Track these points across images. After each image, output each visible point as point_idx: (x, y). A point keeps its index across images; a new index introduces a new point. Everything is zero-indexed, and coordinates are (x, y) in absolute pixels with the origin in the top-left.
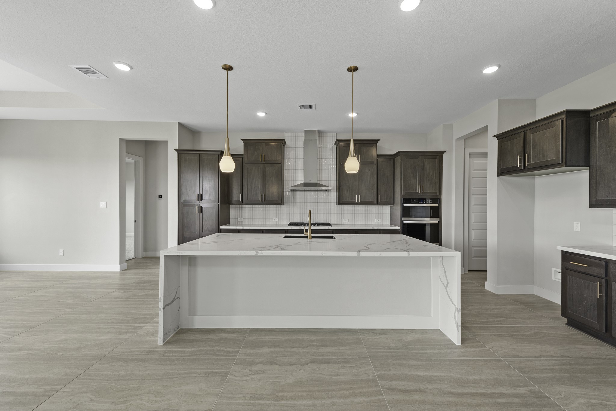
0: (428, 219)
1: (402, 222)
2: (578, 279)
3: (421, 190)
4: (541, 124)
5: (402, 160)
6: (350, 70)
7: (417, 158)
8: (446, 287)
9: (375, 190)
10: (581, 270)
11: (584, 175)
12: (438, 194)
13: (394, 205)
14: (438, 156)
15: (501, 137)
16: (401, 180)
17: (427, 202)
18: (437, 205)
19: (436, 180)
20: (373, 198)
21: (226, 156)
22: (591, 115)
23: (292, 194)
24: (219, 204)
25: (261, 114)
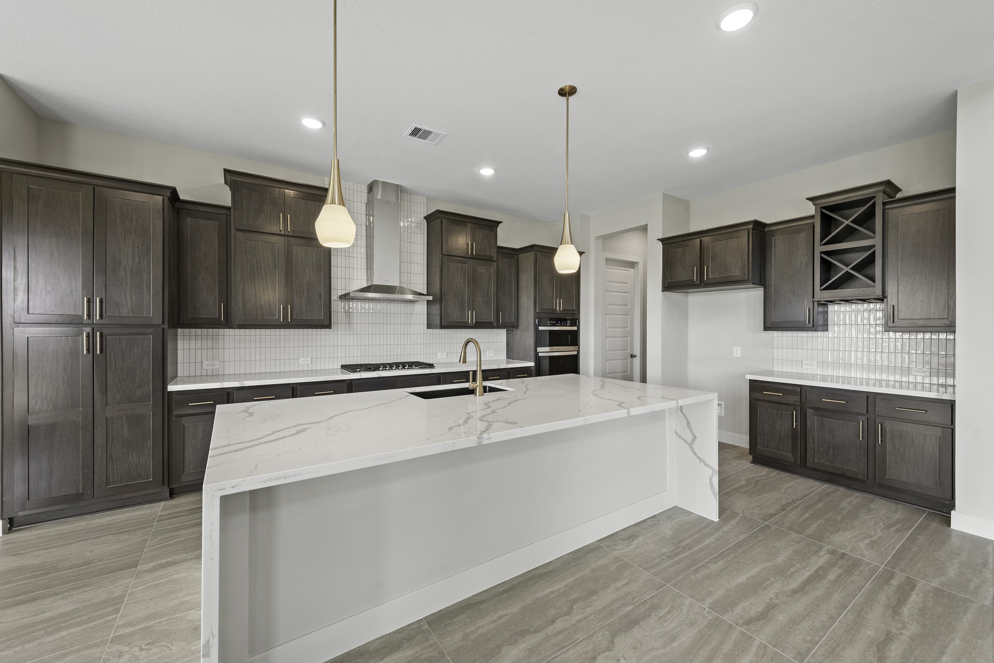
1: (537, 354)
2: (770, 410)
3: (559, 305)
4: (723, 232)
5: (534, 259)
6: (562, 93)
8: (691, 445)
9: (494, 304)
10: (774, 399)
11: (757, 294)
12: (575, 313)
13: (518, 328)
15: (668, 243)
16: (535, 289)
18: (575, 328)
19: (574, 292)
20: (491, 317)
21: (335, 204)
22: (766, 229)
23: (344, 308)
24: (166, 326)
25: (312, 124)
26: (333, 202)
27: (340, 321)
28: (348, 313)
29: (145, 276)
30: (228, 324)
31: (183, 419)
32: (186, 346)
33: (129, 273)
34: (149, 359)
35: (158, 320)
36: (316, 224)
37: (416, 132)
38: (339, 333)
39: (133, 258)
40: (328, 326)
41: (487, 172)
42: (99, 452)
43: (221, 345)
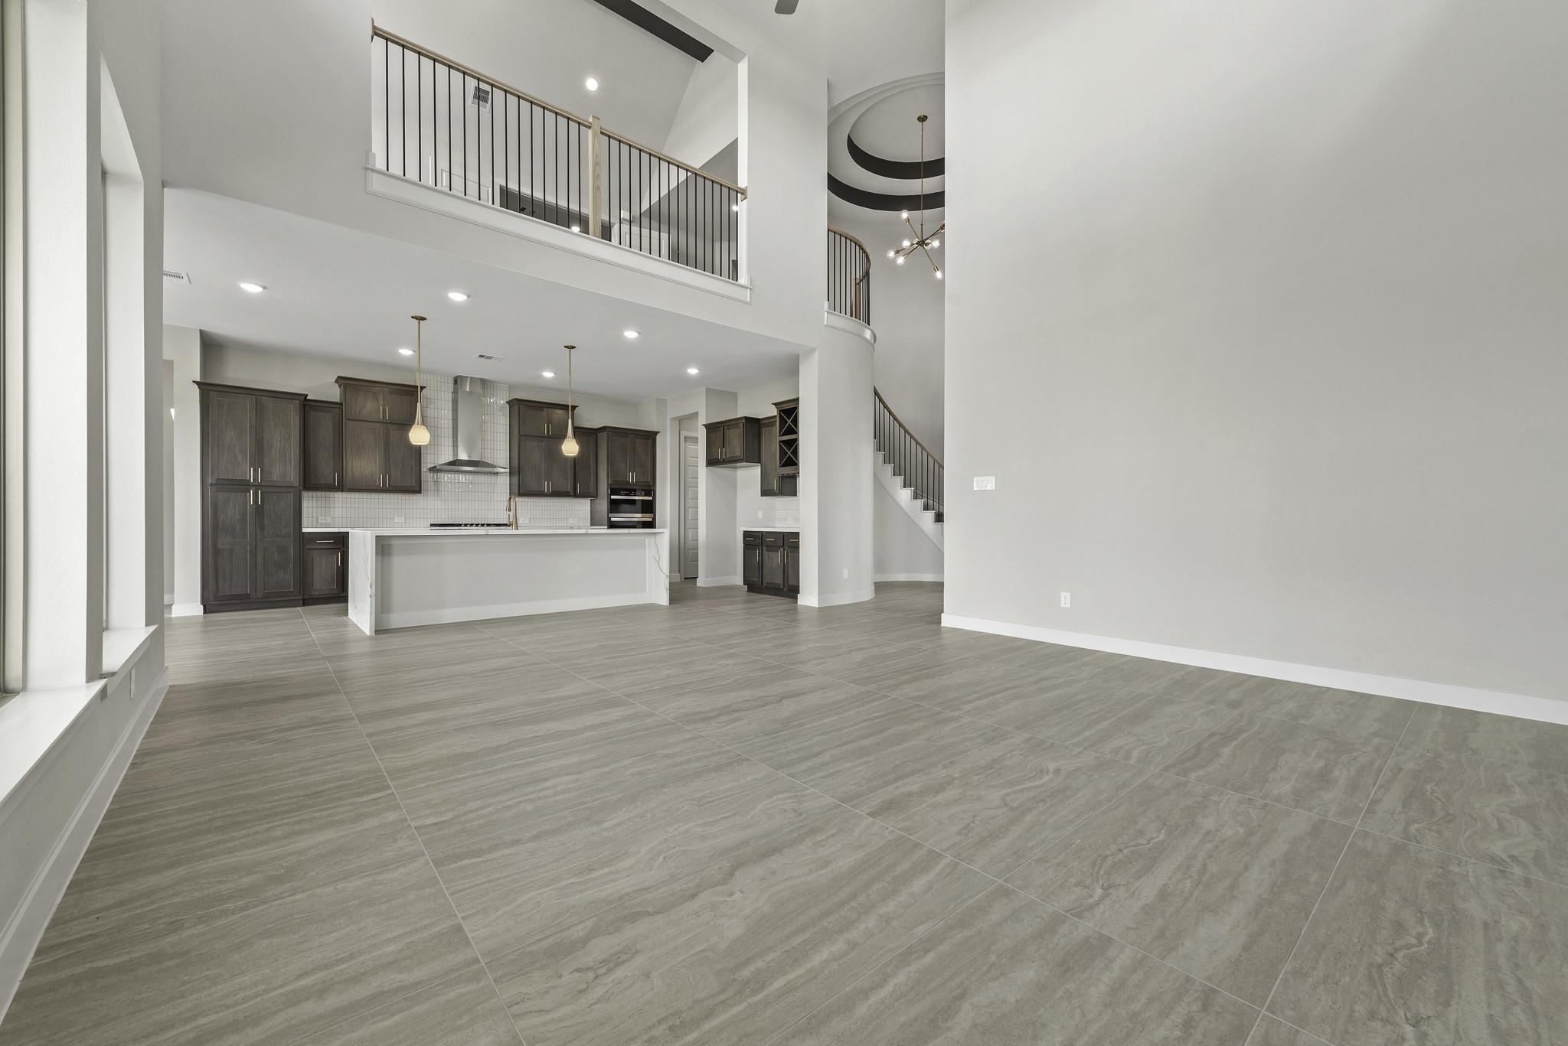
0: (640, 515)
1: (609, 519)
3: (632, 478)
4: (732, 423)
5: (608, 438)
6: (567, 347)
7: (627, 437)
9: (572, 476)
11: (757, 469)
12: (651, 484)
13: (597, 498)
14: (650, 437)
15: (711, 428)
16: (608, 464)
17: (637, 493)
18: (650, 498)
19: (649, 467)
20: (569, 488)
23: (433, 477)
24: (301, 488)
25: (406, 352)
26: (418, 424)
27: (429, 489)
28: (437, 482)
29: (288, 454)
30: (341, 488)
31: (312, 552)
32: (310, 505)
33: (277, 452)
34: (290, 509)
35: (296, 484)
36: (410, 434)
37: (481, 356)
38: (429, 498)
39: (281, 443)
40: (419, 491)
41: (548, 375)
42: (259, 568)
43: (332, 505)
